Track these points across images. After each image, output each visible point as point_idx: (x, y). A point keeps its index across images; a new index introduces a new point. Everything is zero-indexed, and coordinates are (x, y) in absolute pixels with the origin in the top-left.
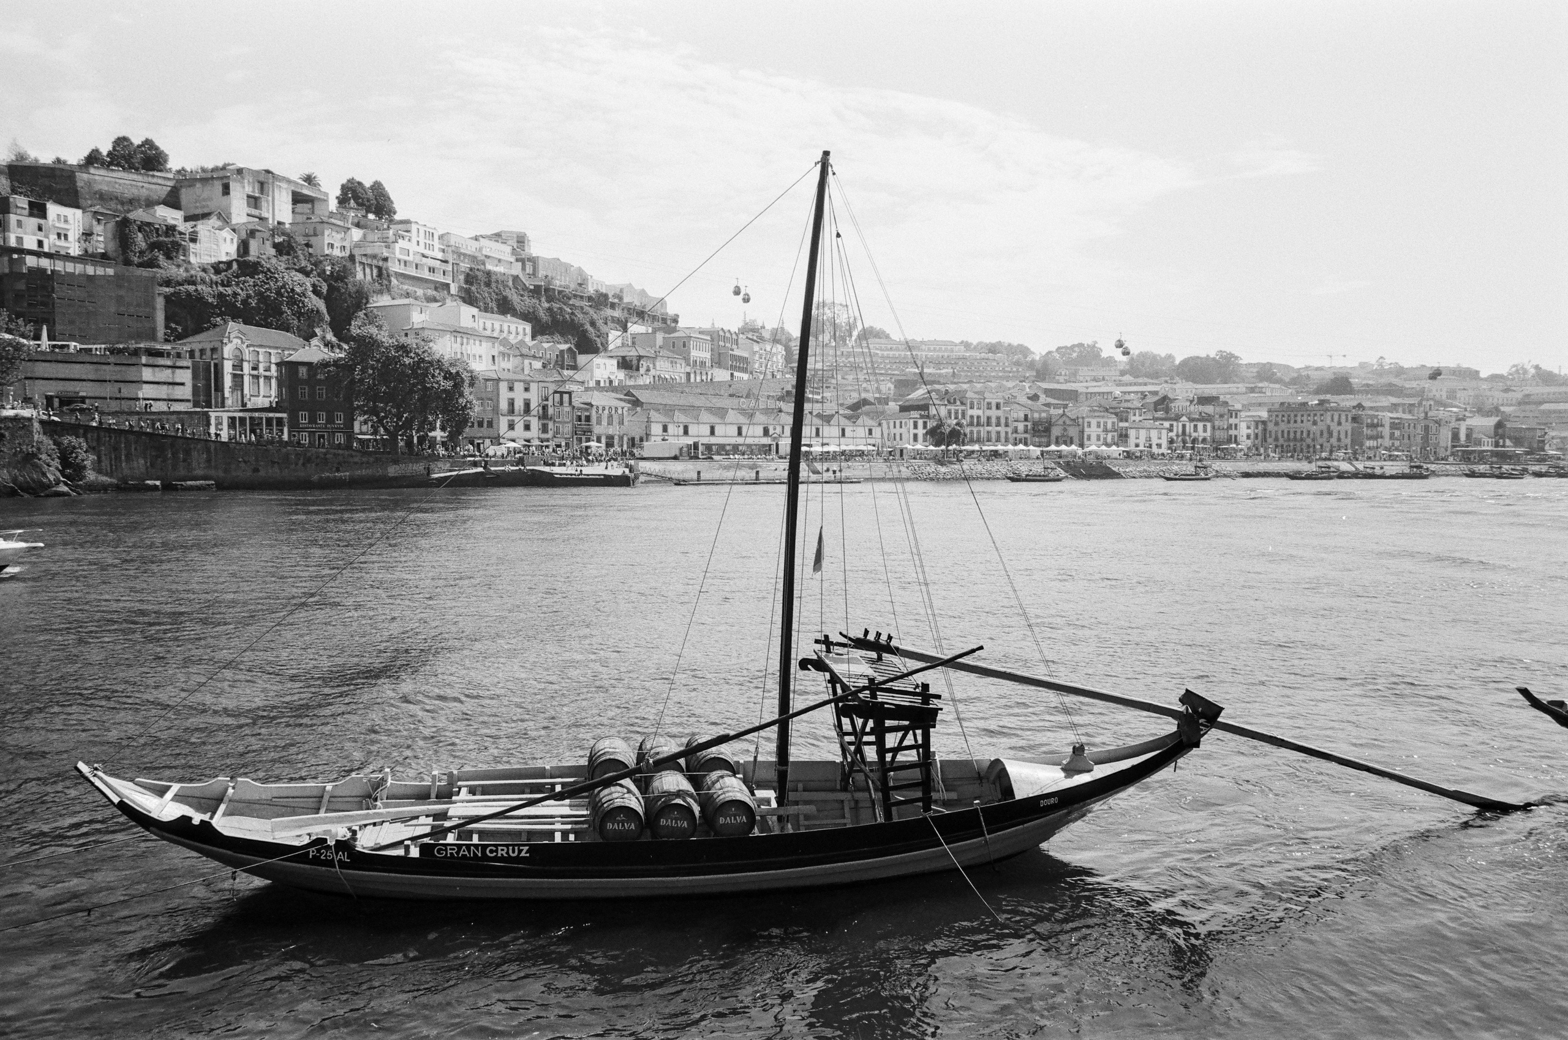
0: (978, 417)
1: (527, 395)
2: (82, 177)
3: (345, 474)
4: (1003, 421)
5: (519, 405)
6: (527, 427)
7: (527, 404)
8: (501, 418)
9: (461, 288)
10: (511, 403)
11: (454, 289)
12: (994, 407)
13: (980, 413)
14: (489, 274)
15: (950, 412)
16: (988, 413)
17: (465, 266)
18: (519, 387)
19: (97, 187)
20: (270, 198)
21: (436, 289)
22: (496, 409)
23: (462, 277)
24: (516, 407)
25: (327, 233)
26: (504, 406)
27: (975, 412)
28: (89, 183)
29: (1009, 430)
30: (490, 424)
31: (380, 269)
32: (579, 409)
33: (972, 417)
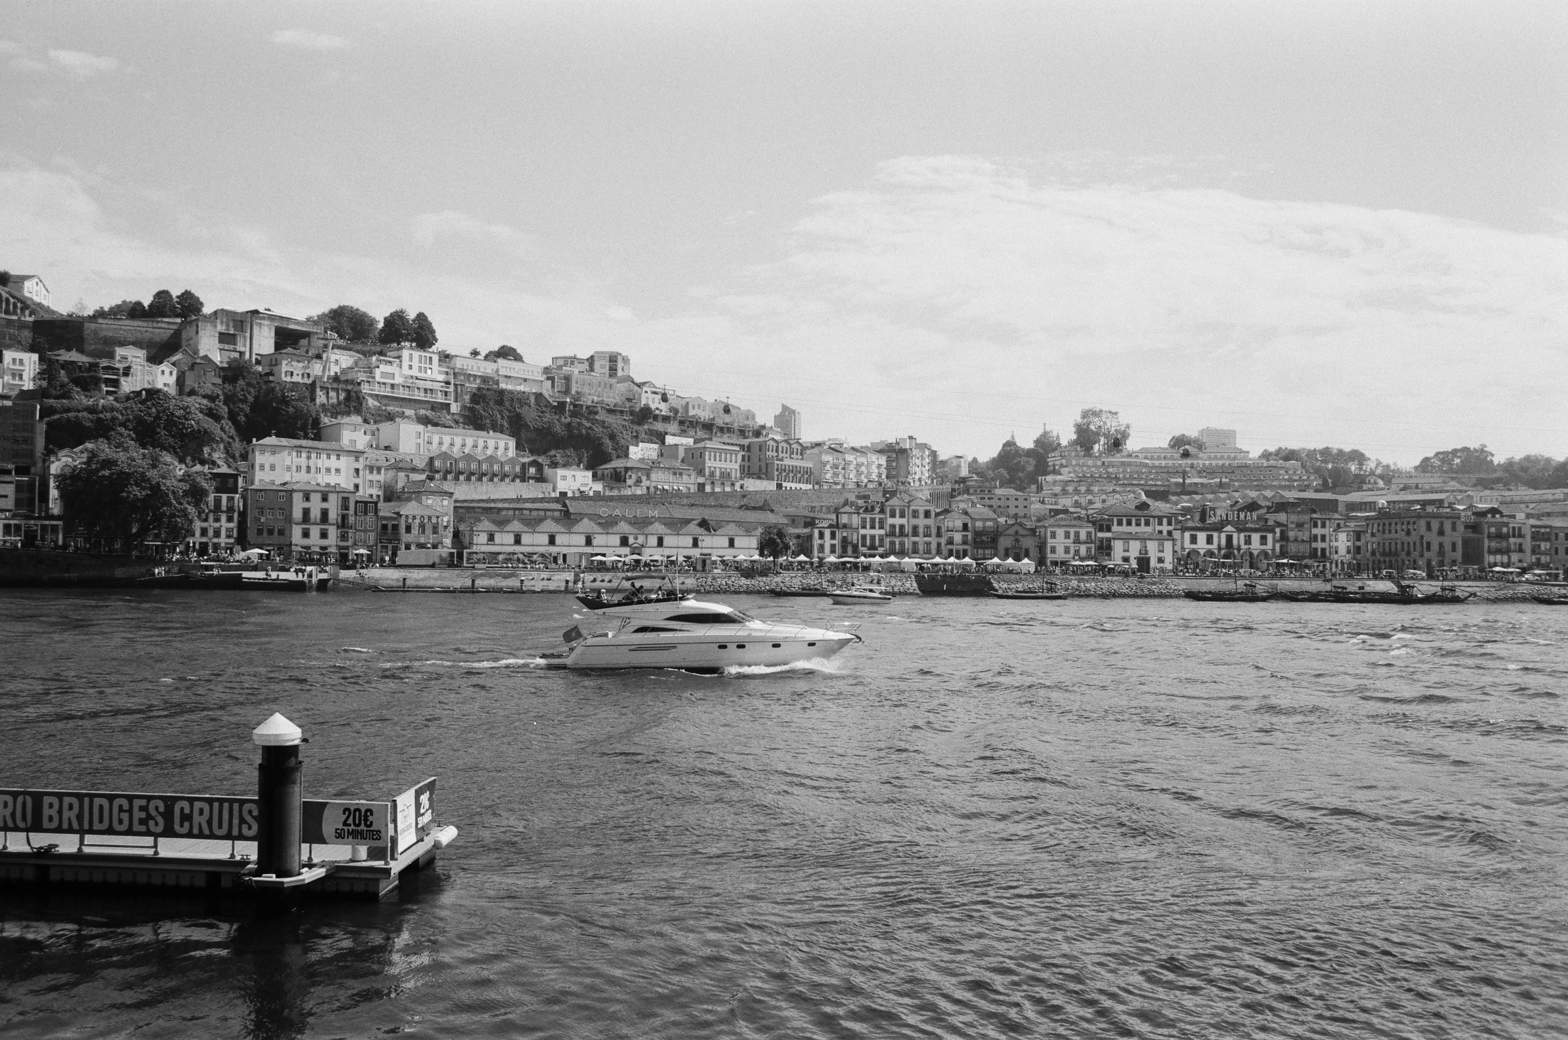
0: (902, 527)
1: (325, 505)
2: (87, 325)
3: (74, 575)
4: (934, 531)
5: (315, 514)
6: (324, 535)
7: (325, 513)
8: (294, 526)
9: (464, 407)
10: (306, 512)
11: (455, 408)
12: (922, 515)
13: (904, 521)
14: (502, 392)
15: (864, 521)
16: (914, 521)
17: (473, 386)
18: (316, 498)
19: (102, 334)
20: (248, 335)
21: (433, 409)
22: (289, 520)
23: (467, 398)
24: (312, 515)
25: (284, 362)
26: (297, 514)
27: (898, 521)
28: (96, 332)
29: (943, 541)
30: (281, 532)
31: (348, 392)
32: (385, 518)
33: (893, 526)
